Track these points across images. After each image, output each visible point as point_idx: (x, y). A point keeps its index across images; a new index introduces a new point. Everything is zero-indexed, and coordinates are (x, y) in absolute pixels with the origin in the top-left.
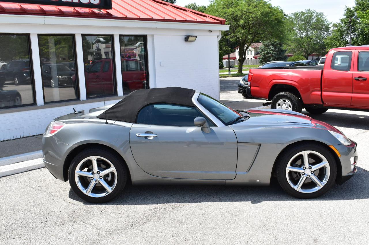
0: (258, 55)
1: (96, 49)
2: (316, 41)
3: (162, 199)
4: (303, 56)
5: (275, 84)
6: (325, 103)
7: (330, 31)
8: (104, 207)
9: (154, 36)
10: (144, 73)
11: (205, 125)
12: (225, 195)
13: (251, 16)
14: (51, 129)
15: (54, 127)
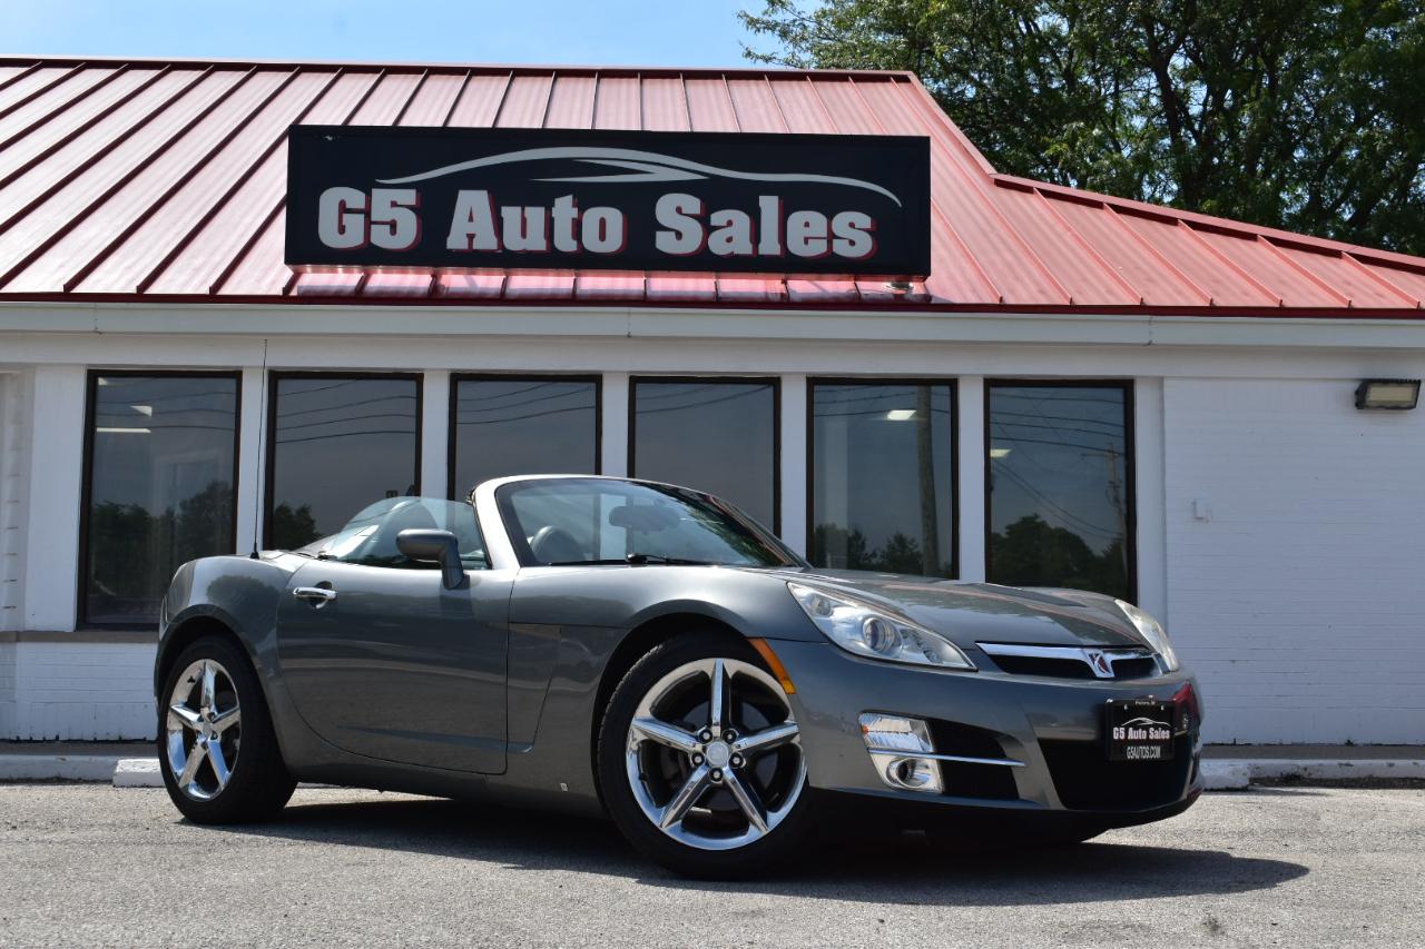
9: (1166, 382)
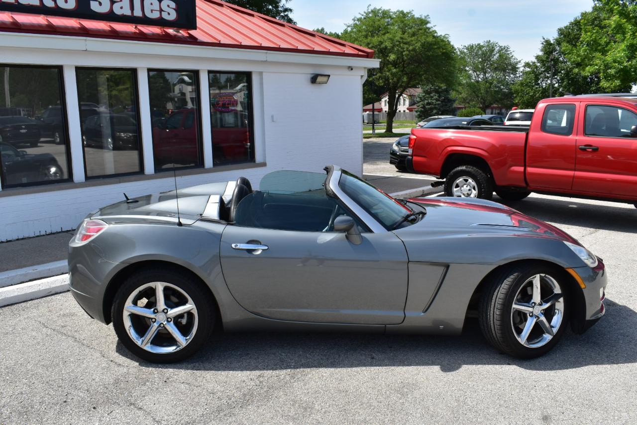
0: (415, 107)
1: (179, 93)
2: (497, 87)
3: (273, 356)
4: (480, 110)
5: (451, 153)
6: (530, 184)
7: (518, 73)
8: (169, 372)
9: (264, 74)
10: (246, 132)
11: (353, 231)
12: (381, 349)
13: (407, 48)
14: (84, 232)
15: (88, 230)
